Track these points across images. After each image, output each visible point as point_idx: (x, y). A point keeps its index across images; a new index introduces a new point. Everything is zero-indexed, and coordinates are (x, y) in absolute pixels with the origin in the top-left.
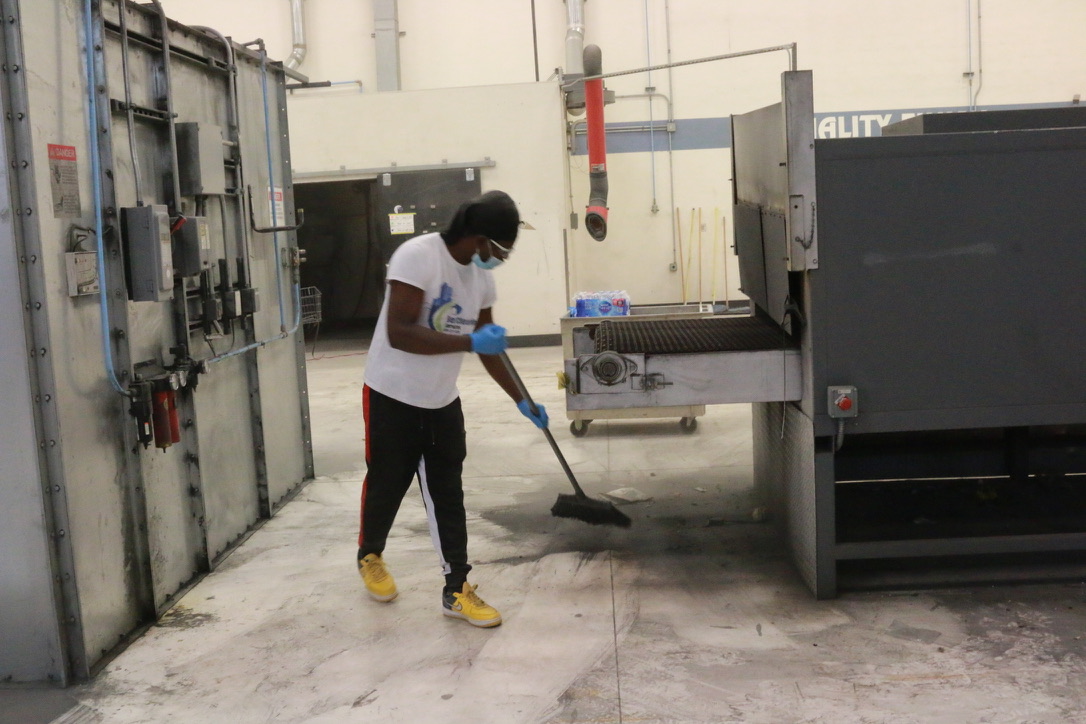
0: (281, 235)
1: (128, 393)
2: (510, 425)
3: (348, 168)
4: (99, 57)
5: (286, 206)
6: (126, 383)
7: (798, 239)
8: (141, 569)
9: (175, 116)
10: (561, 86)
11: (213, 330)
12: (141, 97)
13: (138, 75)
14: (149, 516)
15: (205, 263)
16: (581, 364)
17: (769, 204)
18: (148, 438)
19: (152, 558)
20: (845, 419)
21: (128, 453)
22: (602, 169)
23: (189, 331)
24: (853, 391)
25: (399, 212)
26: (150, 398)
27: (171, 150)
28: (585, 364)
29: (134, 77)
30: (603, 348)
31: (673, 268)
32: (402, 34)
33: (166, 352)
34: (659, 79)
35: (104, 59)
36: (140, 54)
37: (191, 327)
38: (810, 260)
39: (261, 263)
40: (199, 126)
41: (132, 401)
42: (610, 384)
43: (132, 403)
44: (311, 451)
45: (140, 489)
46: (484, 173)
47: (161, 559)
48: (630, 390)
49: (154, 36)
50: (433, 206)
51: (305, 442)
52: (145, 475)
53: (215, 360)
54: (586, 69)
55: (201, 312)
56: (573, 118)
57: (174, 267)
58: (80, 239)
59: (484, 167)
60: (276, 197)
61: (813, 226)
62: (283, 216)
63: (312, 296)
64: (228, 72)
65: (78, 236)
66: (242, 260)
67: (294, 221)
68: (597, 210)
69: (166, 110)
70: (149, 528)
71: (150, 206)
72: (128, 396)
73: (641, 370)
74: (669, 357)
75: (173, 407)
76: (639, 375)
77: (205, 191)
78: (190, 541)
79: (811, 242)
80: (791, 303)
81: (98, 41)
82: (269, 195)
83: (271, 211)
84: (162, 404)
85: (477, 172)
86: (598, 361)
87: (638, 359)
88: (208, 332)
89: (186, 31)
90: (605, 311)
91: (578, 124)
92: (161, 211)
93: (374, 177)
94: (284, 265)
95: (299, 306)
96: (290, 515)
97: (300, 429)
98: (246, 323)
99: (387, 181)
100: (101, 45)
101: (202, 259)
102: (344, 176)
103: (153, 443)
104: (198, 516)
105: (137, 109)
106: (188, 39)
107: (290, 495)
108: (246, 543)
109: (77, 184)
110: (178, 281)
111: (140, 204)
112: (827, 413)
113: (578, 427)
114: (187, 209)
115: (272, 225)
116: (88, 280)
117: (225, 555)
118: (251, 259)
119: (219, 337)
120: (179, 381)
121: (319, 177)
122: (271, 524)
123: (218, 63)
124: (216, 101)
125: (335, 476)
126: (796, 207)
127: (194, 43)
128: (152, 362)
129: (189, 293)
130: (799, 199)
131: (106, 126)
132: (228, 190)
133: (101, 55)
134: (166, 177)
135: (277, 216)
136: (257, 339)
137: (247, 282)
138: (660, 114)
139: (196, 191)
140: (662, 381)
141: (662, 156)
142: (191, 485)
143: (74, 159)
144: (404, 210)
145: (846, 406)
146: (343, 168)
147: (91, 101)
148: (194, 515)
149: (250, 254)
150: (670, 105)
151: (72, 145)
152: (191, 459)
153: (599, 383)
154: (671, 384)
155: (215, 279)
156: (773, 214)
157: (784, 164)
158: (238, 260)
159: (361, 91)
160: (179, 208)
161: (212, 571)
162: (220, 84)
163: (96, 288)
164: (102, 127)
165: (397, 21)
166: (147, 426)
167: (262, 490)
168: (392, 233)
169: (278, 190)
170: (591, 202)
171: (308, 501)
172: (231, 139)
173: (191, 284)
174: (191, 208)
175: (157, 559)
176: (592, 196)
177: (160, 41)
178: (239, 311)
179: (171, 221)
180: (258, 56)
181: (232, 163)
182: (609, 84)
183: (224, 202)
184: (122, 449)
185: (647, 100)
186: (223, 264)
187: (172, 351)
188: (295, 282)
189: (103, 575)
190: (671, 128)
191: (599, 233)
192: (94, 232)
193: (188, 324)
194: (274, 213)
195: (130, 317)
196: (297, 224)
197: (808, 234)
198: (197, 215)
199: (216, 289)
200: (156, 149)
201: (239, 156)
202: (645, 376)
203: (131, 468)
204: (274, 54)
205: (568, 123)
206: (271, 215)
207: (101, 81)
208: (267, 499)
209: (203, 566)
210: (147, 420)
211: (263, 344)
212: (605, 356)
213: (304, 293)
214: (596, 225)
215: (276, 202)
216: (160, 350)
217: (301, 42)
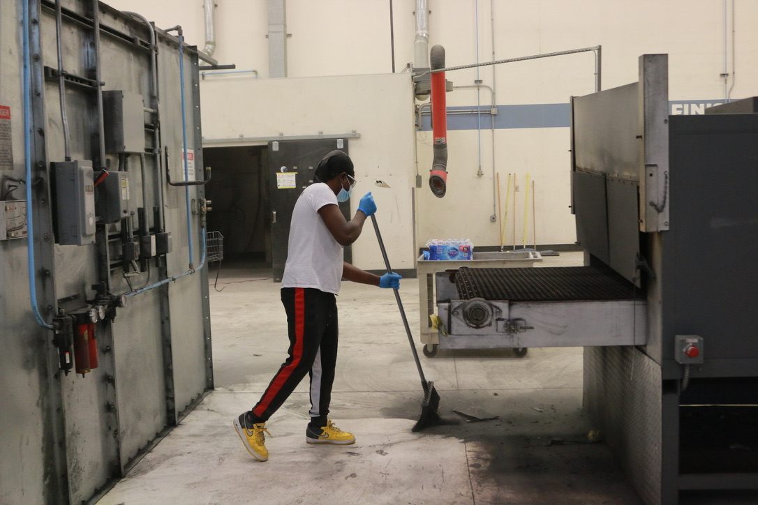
0: (191, 189)
1: (50, 326)
2: (373, 345)
3: (245, 136)
4: (36, 30)
5: (196, 164)
6: (51, 318)
7: (652, 204)
8: (60, 480)
9: (103, 84)
10: (412, 77)
11: (131, 268)
12: (73, 67)
13: (71, 48)
14: (68, 433)
15: (125, 212)
16: (452, 309)
17: (617, 171)
18: (70, 365)
19: (70, 471)
20: (691, 365)
21: (51, 378)
22: (443, 142)
23: (109, 270)
24: (699, 340)
25: (284, 171)
26: (71, 330)
27: (98, 113)
28: (455, 309)
29: (67, 49)
30: (470, 294)
31: (493, 219)
32: (289, 35)
33: (88, 289)
34: (485, 74)
35: (39, 31)
36: (75, 30)
37: (112, 266)
38: (662, 222)
39: (174, 211)
40: (124, 94)
41: (55, 332)
42: (478, 327)
43: (55, 335)
44: (212, 367)
45: (60, 411)
46: (351, 143)
47: (78, 470)
48: (495, 333)
49: (87, 15)
50: (311, 168)
51: (207, 359)
52: (65, 395)
53: (132, 294)
54: (432, 64)
55: (121, 253)
56: (418, 102)
57: (97, 214)
58: (11, 188)
59: (351, 138)
60: (188, 156)
61: (666, 192)
62: (194, 172)
63: (216, 239)
64: (151, 50)
65: (10, 186)
66: (158, 208)
67: (203, 178)
68: (439, 173)
69: (95, 79)
70: (67, 444)
71: (76, 162)
72: (52, 329)
73: (505, 315)
74: (530, 305)
75: (92, 337)
76: (503, 320)
77: (127, 150)
78: (105, 450)
79: (663, 207)
80: (641, 259)
81: (34, 16)
82: (183, 156)
83: (184, 168)
84: (83, 336)
85: (346, 142)
86: (469, 307)
87: (503, 305)
88: (127, 271)
89: (116, 14)
90: (453, 255)
91: (423, 106)
92: (86, 166)
93: (266, 144)
94: (193, 213)
95: (205, 247)
96: (193, 422)
97: (202, 347)
98: (160, 262)
99: (275, 148)
100: (37, 19)
101: (122, 208)
102: (242, 142)
103: (73, 370)
104: (113, 429)
105: (68, 76)
106: (117, 22)
107: (193, 404)
108: (155, 449)
109: (10, 139)
110: (100, 227)
111: (68, 159)
112: (674, 359)
113: (430, 349)
114: (112, 164)
115: (184, 180)
116: (17, 225)
117: (136, 461)
118: (165, 208)
119: (136, 274)
120: (98, 314)
121: (223, 143)
122: (177, 431)
123: (142, 43)
124: (140, 75)
125: (230, 387)
126: (651, 175)
127: (123, 25)
128: (76, 297)
129: (110, 237)
130: (654, 168)
131: (40, 89)
132: (147, 150)
133: (36, 27)
134: (94, 137)
135: (189, 172)
136: (169, 276)
137: (162, 228)
138: (486, 101)
139: (118, 150)
140: (524, 326)
141: (486, 133)
142: (108, 403)
143: (8, 117)
144: (289, 170)
145: (694, 353)
146: (242, 136)
147: (25, 67)
148: (110, 429)
149: (165, 203)
150: (494, 94)
151: (7, 105)
152: (108, 380)
153: (468, 325)
154: (532, 328)
155: (135, 224)
156: (622, 181)
157: (641, 137)
158: (154, 209)
159: (256, 78)
160: (104, 164)
161: (124, 477)
162: (144, 61)
163: (24, 232)
164: (36, 91)
165: (285, 26)
166: (67, 355)
167: (170, 402)
168: (279, 187)
169: (190, 151)
170: (433, 167)
171: (208, 410)
172: (152, 107)
173: (113, 229)
174: (115, 164)
175: (74, 471)
176: (435, 162)
177: (92, 20)
178: (154, 252)
179: (95, 175)
180: (177, 40)
181: (152, 128)
182: (449, 76)
183: (144, 160)
184: (44, 374)
185: (475, 90)
186: (141, 212)
187: (94, 287)
188: (202, 227)
189: (23, 490)
190: (494, 111)
191: (440, 191)
192: (25, 182)
193: (109, 263)
194: (186, 170)
195: (56, 258)
196: (205, 180)
197: (661, 199)
198: (119, 170)
199: (134, 233)
200: (85, 112)
201: (158, 122)
202: (509, 320)
203: (53, 390)
204: (189, 40)
205: (416, 106)
206: (184, 172)
207: (36, 51)
208: (174, 410)
209: (115, 473)
210: (68, 350)
211: (174, 280)
212: (474, 303)
213: (209, 236)
214: (438, 185)
215: (188, 161)
216: (84, 285)
217: (212, 40)
